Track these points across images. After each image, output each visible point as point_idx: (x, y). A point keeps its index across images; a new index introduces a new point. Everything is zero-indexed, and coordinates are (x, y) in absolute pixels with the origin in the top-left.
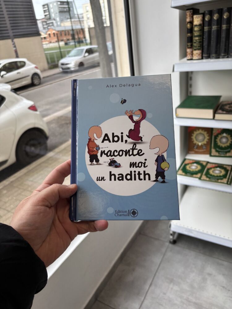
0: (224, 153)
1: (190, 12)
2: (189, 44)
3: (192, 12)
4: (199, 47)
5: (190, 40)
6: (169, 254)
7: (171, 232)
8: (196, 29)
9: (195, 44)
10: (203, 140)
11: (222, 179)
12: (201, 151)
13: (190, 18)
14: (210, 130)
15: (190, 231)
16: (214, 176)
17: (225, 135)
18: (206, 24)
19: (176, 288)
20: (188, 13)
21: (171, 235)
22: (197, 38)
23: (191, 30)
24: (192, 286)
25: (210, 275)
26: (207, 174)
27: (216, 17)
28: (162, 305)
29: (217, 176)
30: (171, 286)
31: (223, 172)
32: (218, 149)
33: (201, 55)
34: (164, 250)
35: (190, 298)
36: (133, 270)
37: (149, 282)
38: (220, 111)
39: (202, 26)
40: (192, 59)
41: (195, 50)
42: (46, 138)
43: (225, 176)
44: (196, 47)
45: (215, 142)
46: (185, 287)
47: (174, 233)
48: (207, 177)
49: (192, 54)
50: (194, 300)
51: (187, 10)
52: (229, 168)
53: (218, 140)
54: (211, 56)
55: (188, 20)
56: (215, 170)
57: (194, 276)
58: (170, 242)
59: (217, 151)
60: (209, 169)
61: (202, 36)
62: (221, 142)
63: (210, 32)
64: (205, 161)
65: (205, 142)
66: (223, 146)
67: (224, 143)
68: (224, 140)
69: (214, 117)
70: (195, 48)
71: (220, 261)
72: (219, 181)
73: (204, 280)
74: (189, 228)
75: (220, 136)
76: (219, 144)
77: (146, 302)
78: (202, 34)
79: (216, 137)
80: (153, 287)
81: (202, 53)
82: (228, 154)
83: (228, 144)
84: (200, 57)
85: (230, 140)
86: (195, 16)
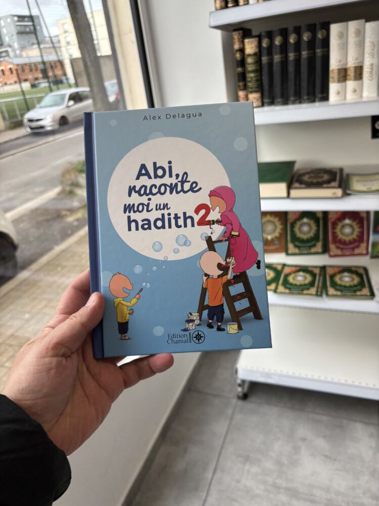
0: (308, 248)
1: (239, 33)
2: (241, 84)
3: (241, 35)
4: (256, 87)
5: (243, 77)
6: (238, 417)
7: (239, 381)
8: (250, 60)
9: (250, 84)
10: (274, 231)
11: (308, 289)
12: (272, 247)
13: (240, 44)
14: (282, 216)
15: (268, 375)
16: (296, 285)
17: (305, 220)
18: (265, 52)
19: (255, 469)
20: (236, 36)
21: (240, 385)
22: (252, 75)
23: (242, 63)
24: (279, 463)
26: (286, 283)
27: (278, 41)
28: (235, 500)
29: (301, 285)
30: (247, 467)
31: (309, 278)
32: (297, 243)
33: (260, 100)
34: (229, 411)
35: (279, 481)
36: (185, 451)
37: (212, 467)
38: (297, 185)
39: (258, 55)
41: (251, 92)
42: (14, 247)
43: (312, 284)
44: (252, 88)
45: (292, 232)
46: (269, 465)
47: (243, 382)
48: (286, 288)
49: (247, 98)
50: (284, 484)
51: (235, 30)
52: (317, 271)
53: (296, 229)
54: (276, 101)
55: (237, 46)
56: (296, 276)
57: (280, 447)
58: (239, 398)
59: (296, 246)
60: (287, 276)
61: (259, 70)
62: (301, 232)
63: (271, 64)
64: (279, 264)
65: (277, 234)
66: (305, 237)
67: (305, 234)
68: (305, 228)
69: (289, 193)
70: (250, 90)
71: (317, 417)
72: (305, 292)
73: (297, 449)
74: (266, 370)
75: (298, 224)
76: (299, 235)
77: (211, 500)
78: (258, 68)
79: (293, 225)
80: (218, 474)
81: (262, 97)
82: (313, 250)
83: (312, 234)
84: (260, 104)
85: (314, 228)
86: (246, 41)
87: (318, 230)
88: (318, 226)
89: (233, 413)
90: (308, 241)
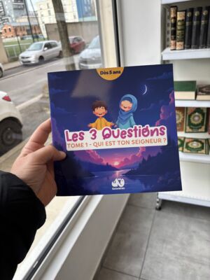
0: (197, 129)
2: (173, 37)
3: (175, 10)
4: (181, 39)
5: (174, 33)
6: (157, 219)
7: (158, 200)
8: (179, 24)
9: (178, 37)
10: (179, 119)
11: (200, 150)
13: (174, 15)
16: (193, 148)
17: (197, 114)
18: (188, 19)
19: (169, 247)
20: (172, 10)
21: (158, 202)
22: (180, 32)
23: (175, 25)
24: (182, 244)
25: (194, 232)
26: (187, 147)
27: (196, 14)
28: (160, 263)
29: (196, 148)
30: (165, 246)
31: (200, 145)
32: (191, 126)
33: (183, 46)
34: (152, 216)
35: (183, 253)
36: (130, 236)
37: (145, 245)
39: (184, 21)
40: (175, 49)
41: (178, 41)
44: (179, 39)
45: (189, 120)
46: (176, 244)
47: (160, 200)
48: (188, 150)
49: (175, 45)
50: (187, 255)
51: (172, 7)
52: (204, 141)
53: (191, 119)
54: (192, 47)
55: (172, 16)
56: (192, 144)
57: (181, 235)
58: (156, 209)
59: (191, 128)
60: (187, 143)
61: (184, 30)
62: (194, 120)
63: (191, 26)
64: (183, 137)
65: (180, 121)
66: (196, 123)
67: (196, 121)
68: (196, 118)
69: (196, 98)
71: (201, 220)
73: (191, 237)
76: (193, 122)
77: (147, 262)
78: (183, 28)
79: (190, 116)
80: (149, 249)
81: (184, 44)
82: (200, 130)
83: (200, 122)
84: (182, 48)
85: (201, 118)
86: (178, 13)
87: (203, 120)
88: (203, 117)
89: (154, 217)
90: (197, 125)
